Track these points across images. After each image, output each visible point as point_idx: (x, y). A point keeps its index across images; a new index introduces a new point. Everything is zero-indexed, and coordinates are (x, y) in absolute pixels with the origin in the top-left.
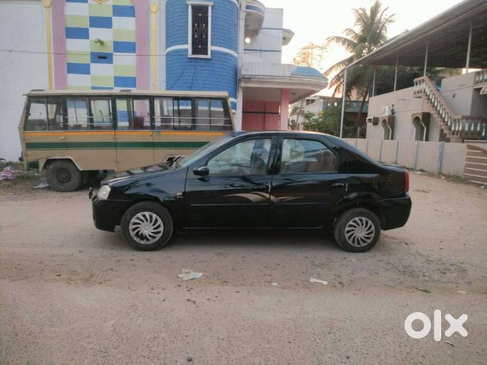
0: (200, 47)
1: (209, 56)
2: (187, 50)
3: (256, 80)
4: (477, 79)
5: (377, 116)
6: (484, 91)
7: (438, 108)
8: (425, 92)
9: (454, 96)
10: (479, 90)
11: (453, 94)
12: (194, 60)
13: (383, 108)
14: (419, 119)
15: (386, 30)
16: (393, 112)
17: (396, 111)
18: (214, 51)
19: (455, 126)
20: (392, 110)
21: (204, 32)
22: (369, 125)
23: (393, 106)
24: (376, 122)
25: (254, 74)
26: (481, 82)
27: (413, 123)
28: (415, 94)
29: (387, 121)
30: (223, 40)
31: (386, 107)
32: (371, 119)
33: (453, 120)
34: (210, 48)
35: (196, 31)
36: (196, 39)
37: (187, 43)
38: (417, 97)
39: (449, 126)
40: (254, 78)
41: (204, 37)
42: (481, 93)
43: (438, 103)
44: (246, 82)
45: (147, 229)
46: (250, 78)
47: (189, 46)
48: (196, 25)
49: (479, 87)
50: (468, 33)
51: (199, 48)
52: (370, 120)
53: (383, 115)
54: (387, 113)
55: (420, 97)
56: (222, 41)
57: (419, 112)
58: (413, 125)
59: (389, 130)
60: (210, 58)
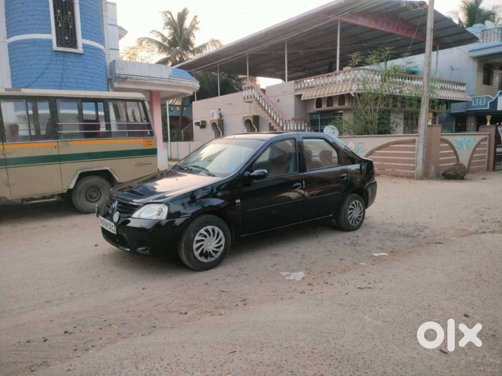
0: (67, 38)
1: (80, 50)
2: (50, 41)
3: (133, 80)
4: (296, 87)
5: (204, 120)
6: (304, 98)
7: (269, 112)
8: (254, 97)
9: (278, 101)
10: (300, 96)
11: (277, 100)
12: (61, 55)
13: (211, 111)
14: (251, 122)
15: (194, 36)
16: (221, 115)
17: (223, 114)
18: (85, 44)
19: (287, 127)
20: (220, 114)
21: (70, 21)
22: (196, 129)
23: (220, 109)
24: (203, 125)
25: (131, 73)
26: (300, 89)
27: (245, 125)
28: (245, 99)
29: (217, 124)
30: (95, 34)
31: (214, 111)
32: (199, 122)
33: (284, 121)
34: (81, 41)
35: (60, 19)
36: (61, 28)
37: (50, 33)
38: (246, 102)
39: (282, 127)
40: (131, 78)
41: (71, 27)
42: (302, 99)
43: (268, 107)
44: (119, 82)
45: (211, 245)
46: (126, 78)
47: (53, 36)
48: (59, 11)
49: (299, 94)
50: (284, 49)
51: (65, 40)
52: (197, 124)
53: (211, 119)
54: (216, 117)
55: (251, 102)
56: (93, 35)
57: (250, 115)
58: (244, 127)
59: (220, 132)
60: (82, 52)
